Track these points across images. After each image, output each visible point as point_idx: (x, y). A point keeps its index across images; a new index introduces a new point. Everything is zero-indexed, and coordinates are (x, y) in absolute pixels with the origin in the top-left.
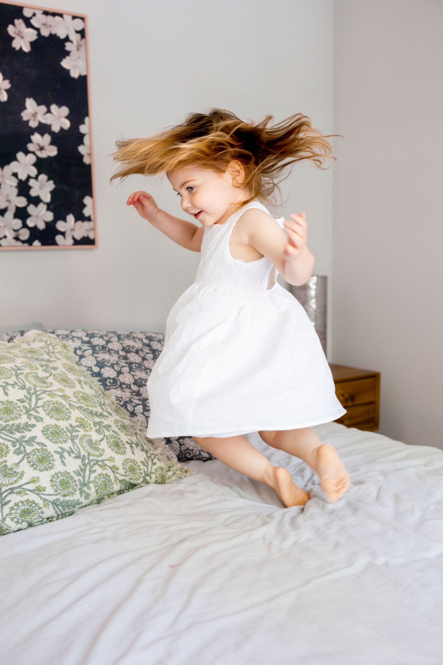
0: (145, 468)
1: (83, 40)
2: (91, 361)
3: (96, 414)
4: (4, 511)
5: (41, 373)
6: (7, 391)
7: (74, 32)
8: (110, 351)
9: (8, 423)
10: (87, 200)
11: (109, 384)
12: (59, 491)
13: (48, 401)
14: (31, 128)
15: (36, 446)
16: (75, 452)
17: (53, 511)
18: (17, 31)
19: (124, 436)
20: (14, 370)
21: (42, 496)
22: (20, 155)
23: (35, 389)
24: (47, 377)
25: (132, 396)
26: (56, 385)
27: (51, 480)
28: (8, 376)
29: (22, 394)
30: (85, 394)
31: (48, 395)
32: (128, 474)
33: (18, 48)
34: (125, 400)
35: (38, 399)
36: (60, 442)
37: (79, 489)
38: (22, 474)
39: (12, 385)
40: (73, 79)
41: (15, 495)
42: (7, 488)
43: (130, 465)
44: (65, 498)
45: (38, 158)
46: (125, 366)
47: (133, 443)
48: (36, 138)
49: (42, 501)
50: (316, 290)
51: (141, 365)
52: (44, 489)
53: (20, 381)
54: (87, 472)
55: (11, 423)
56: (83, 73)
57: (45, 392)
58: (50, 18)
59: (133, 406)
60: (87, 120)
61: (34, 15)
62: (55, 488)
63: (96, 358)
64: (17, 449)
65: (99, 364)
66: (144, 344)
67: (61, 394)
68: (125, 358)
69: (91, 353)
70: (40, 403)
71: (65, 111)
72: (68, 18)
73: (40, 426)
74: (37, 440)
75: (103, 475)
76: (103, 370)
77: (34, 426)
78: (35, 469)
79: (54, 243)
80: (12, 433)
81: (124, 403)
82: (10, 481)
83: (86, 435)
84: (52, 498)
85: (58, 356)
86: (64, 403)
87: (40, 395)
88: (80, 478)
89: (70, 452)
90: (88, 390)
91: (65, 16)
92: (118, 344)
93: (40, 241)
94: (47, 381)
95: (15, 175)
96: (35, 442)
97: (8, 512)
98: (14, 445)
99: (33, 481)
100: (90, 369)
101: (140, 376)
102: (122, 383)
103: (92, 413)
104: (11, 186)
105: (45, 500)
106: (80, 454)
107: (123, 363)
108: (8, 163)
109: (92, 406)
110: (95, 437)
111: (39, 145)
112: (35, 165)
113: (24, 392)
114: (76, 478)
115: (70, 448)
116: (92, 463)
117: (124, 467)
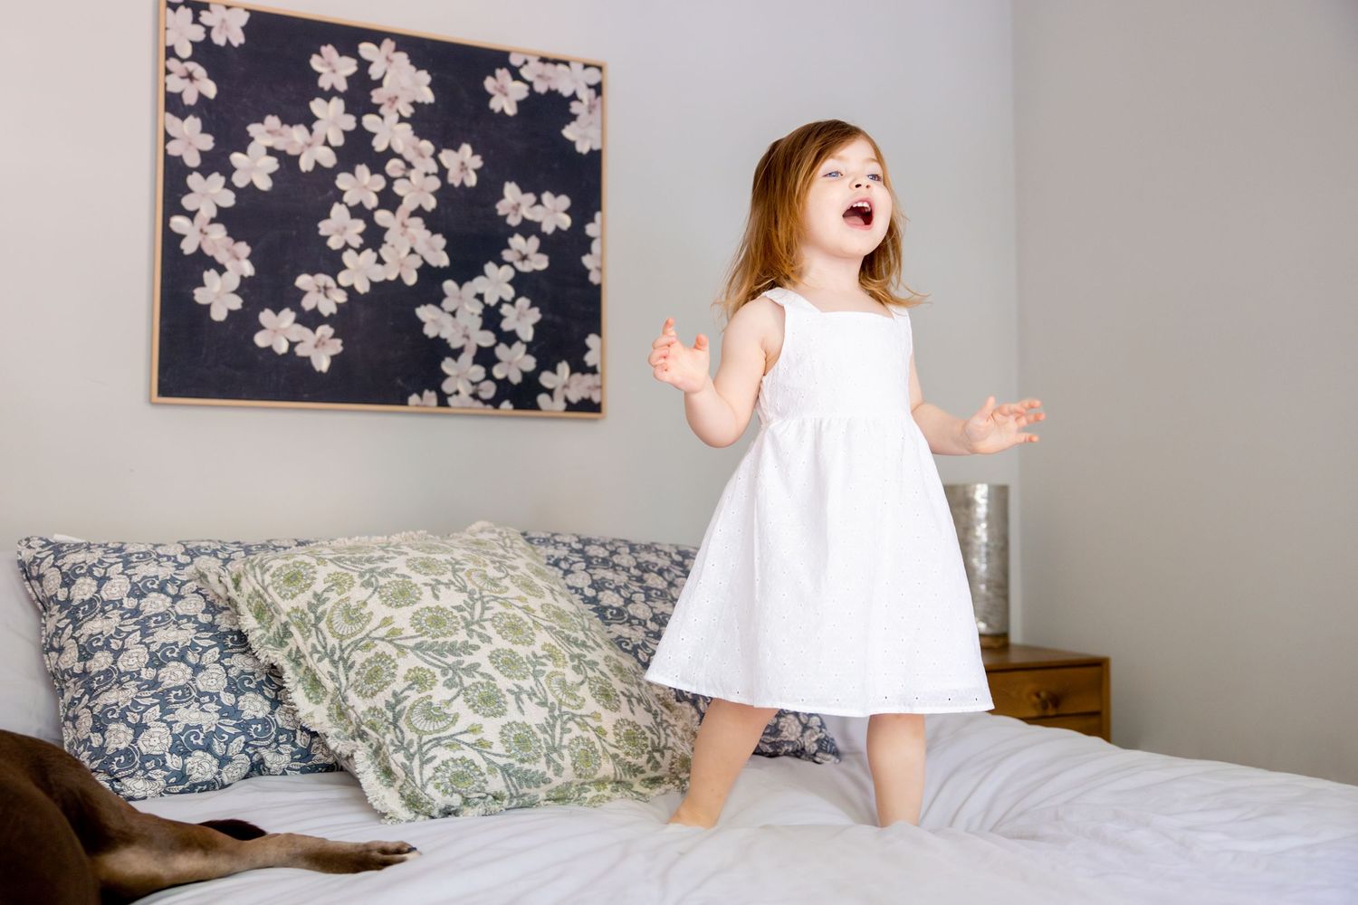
0: (655, 737)
1: (599, 98)
2: (583, 579)
3: (575, 642)
4: (424, 772)
5: (492, 572)
6: (437, 592)
7: (584, 87)
8: (615, 567)
9: (436, 640)
10: (592, 340)
11: (610, 617)
12: (513, 752)
13: (500, 613)
14: (509, 226)
15: (479, 678)
16: (539, 695)
17: (503, 784)
18: (498, 85)
19: (619, 682)
20: (450, 563)
21: (485, 754)
22: (490, 268)
23: (480, 593)
24: (501, 579)
25: (648, 639)
26: (514, 591)
27: (501, 733)
28: (441, 571)
29: (460, 599)
30: (559, 608)
31: (501, 603)
32: (621, 744)
33: (497, 110)
34: (636, 643)
35: (484, 609)
36: (516, 676)
37: (545, 755)
38: (456, 718)
39: (446, 584)
40: (581, 154)
41: (442, 749)
42: (431, 737)
43: (627, 730)
44: (522, 765)
45: (517, 272)
46: (638, 592)
47: (632, 695)
48: (517, 241)
49: (485, 763)
50: (988, 506)
51: (666, 593)
52: (490, 745)
53: (459, 580)
54: (558, 730)
55: (441, 640)
56: (596, 147)
57: (496, 599)
58: (549, 67)
59: (647, 654)
60: (598, 216)
61: (526, 63)
62: (507, 745)
63: (591, 575)
64: (449, 680)
65: (596, 585)
66: (673, 562)
67: (521, 605)
68: (640, 579)
69: (584, 567)
70: (488, 614)
71: (564, 201)
72: (576, 67)
73: (486, 649)
74: (480, 670)
75: (583, 739)
76: (601, 595)
77: (476, 648)
78: (476, 712)
79: (536, 407)
80: (441, 655)
81: (633, 648)
82: (436, 728)
83: (556, 673)
84: (502, 761)
85: (519, 552)
86: (526, 618)
87: (488, 602)
88: (547, 736)
89: (532, 694)
90: (564, 604)
91: (572, 64)
92: (630, 557)
93: (512, 402)
94: (501, 584)
95: (480, 297)
96: (477, 672)
97: (431, 775)
98: (444, 674)
99: (473, 730)
100: (580, 591)
101: (663, 610)
102: (632, 617)
103: (568, 639)
104: (472, 314)
105: (490, 762)
106: (547, 699)
107: (635, 586)
108: (471, 278)
109: (570, 629)
110: (571, 677)
111: (520, 252)
112: (511, 283)
113: (465, 596)
114: (540, 736)
115: (531, 688)
116: (565, 717)
117: (617, 731)
